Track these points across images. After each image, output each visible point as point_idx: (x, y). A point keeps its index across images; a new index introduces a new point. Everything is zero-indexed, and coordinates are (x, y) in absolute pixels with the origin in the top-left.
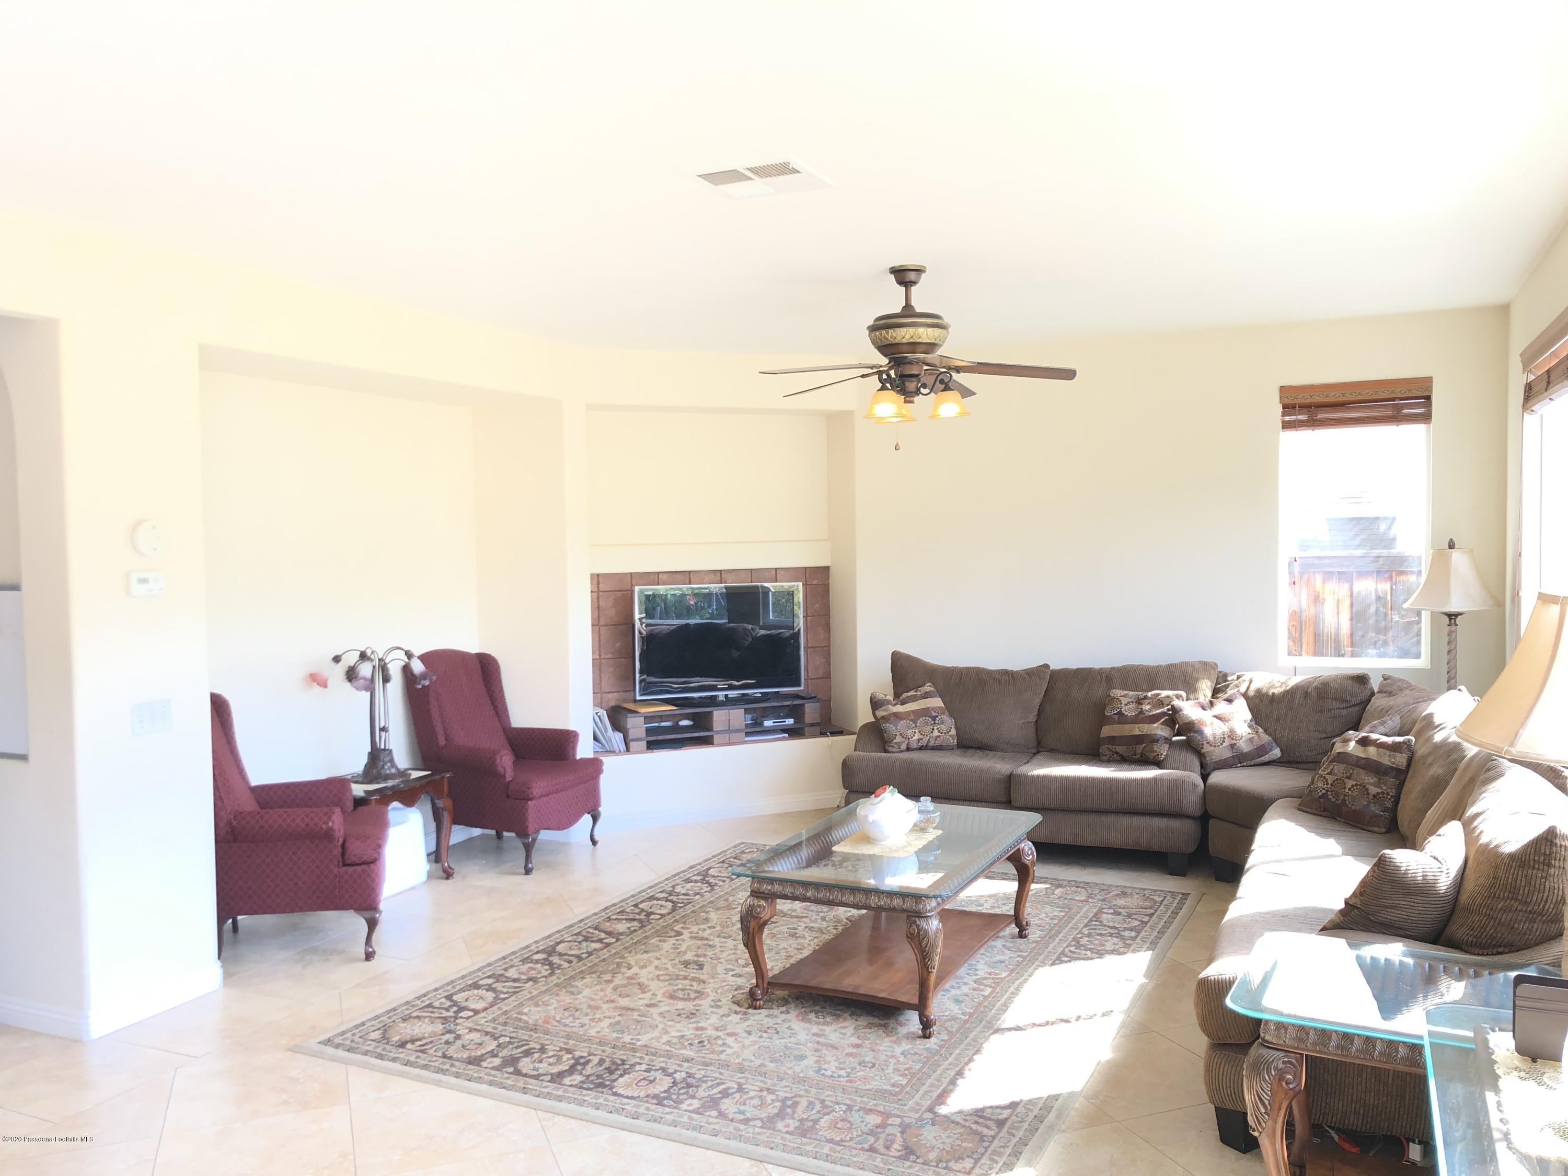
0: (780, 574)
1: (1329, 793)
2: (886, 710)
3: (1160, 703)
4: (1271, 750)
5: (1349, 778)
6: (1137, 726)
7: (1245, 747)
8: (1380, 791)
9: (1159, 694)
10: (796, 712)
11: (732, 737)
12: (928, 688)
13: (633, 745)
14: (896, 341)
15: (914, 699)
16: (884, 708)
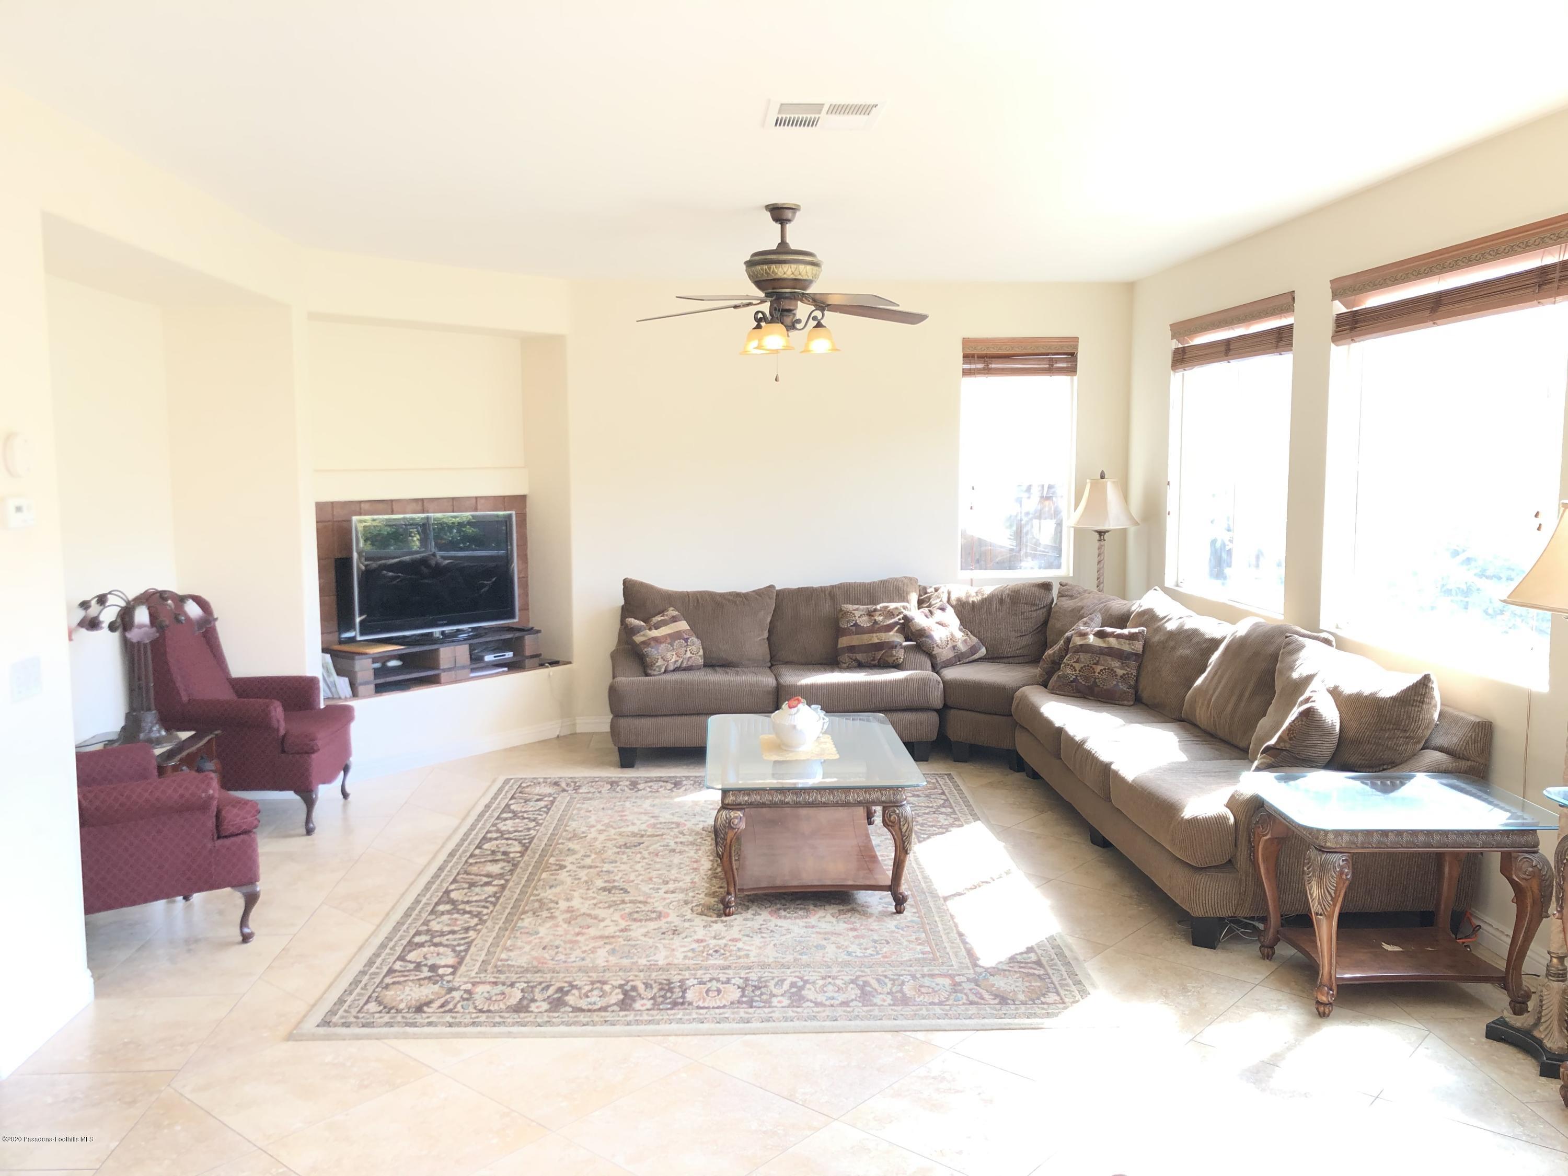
0: (481, 502)
1: (1079, 678)
2: (644, 635)
3: (891, 614)
4: (980, 649)
5: (1096, 664)
6: (875, 635)
7: (963, 648)
8: (1125, 672)
9: (887, 607)
10: (514, 644)
11: (457, 676)
12: (672, 612)
13: (361, 689)
14: (777, 277)
15: (664, 623)
16: (642, 633)
